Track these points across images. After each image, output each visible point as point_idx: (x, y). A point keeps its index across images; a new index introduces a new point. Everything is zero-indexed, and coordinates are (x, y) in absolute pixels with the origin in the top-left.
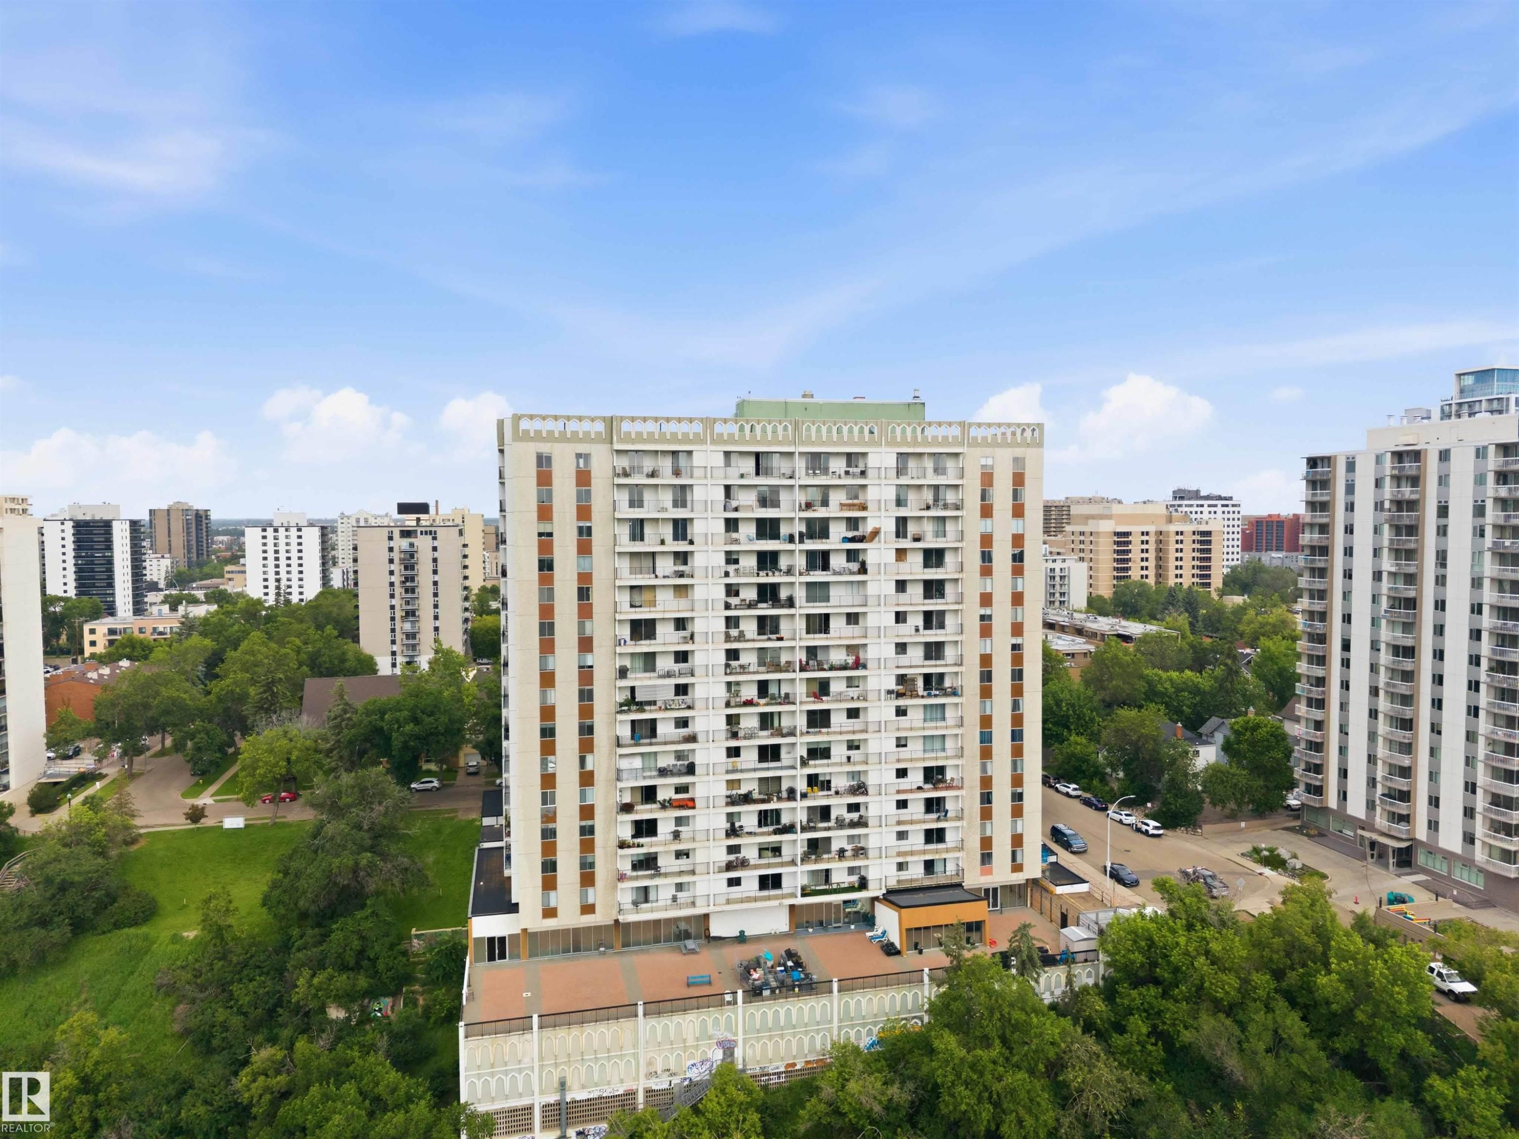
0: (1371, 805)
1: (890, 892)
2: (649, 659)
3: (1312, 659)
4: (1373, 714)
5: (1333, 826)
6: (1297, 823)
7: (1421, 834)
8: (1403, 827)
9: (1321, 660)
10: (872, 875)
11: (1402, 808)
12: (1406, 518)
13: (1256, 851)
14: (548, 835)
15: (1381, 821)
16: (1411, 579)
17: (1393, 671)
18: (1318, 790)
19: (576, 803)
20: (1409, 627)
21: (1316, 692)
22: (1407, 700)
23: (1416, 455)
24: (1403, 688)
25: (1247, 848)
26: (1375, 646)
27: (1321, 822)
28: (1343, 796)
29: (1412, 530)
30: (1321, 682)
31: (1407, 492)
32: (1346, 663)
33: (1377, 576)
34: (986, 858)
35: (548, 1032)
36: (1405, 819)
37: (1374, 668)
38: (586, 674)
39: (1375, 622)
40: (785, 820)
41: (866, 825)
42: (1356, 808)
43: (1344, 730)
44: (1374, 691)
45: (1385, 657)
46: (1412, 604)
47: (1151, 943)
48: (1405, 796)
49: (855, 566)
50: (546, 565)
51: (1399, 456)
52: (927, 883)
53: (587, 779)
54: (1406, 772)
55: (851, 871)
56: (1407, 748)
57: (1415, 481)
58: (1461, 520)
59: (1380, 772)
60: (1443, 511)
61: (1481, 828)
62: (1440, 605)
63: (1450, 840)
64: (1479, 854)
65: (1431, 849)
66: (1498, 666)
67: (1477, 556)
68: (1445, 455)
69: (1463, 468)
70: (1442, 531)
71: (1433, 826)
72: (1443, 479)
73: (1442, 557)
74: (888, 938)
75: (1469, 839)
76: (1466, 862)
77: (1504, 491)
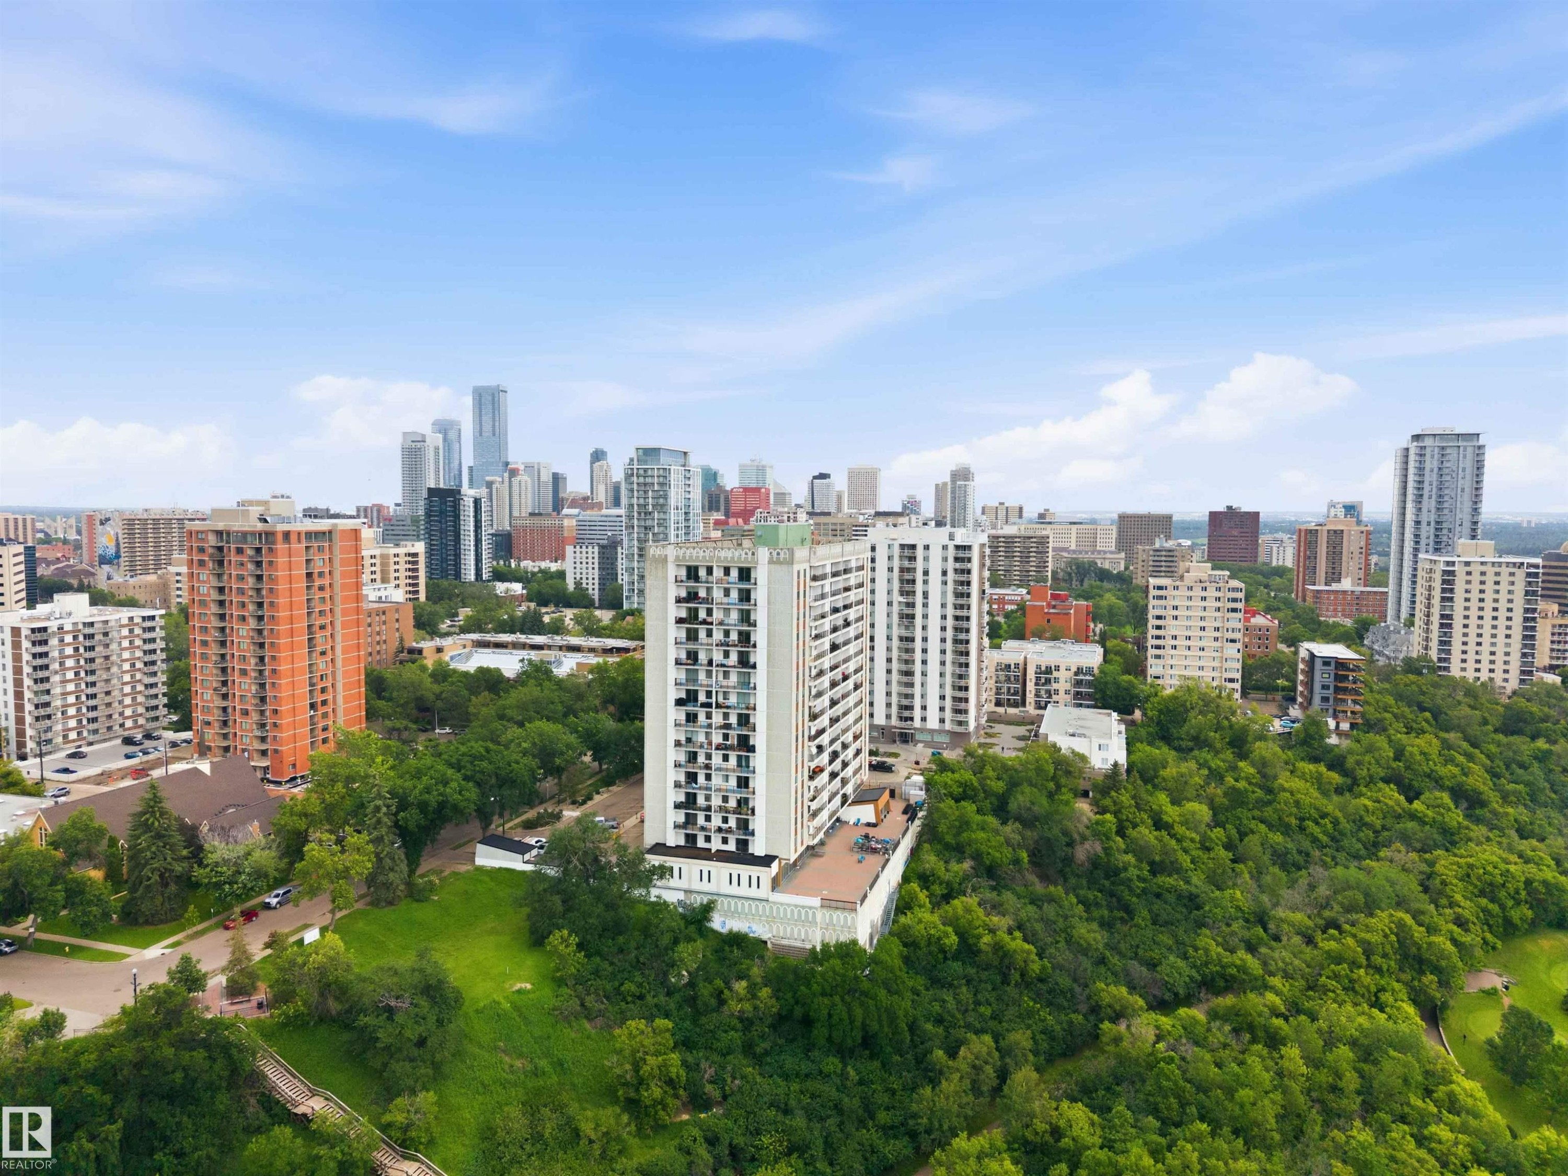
0: (888, 716)
1: (854, 798)
4: (889, 671)
7: (917, 723)
8: (909, 723)
11: (906, 714)
12: (907, 576)
15: (895, 722)
16: (912, 605)
17: (900, 649)
19: (801, 780)
20: (908, 627)
22: (909, 662)
23: (913, 547)
24: (905, 657)
26: (889, 638)
29: (912, 582)
31: (907, 564)
33: (890, 604)
36: (910, 719)
37: (889, 649)
38: (803, 700)
39: (889, 626)
40: (836, 771)
42: (879, 720)
44: (890, 661)
45: (895, 642)
46: (913, 617)
48: (909, 708)
51: (902, 546)
53: (803, 764)
54: (908, 696)
56: (910, 685)
57: (912, 559)
58: (935, 577)
59: (894, 699)
60: (926, 573)
61: (948, 714)
62: (925, 616)
63: (933, 723)
64: (948, 726)
65: (922, 730)
66: (956, 641)
67: (944, 593)
68: (927, 547)
69: (936, 554)
70: (925, 582)
71: (924, 719)
72: (926, 559)
73: (925, 595)
74: (864, 821)
75: (942, 721)
76: (940, 732)
77: (958, 565)
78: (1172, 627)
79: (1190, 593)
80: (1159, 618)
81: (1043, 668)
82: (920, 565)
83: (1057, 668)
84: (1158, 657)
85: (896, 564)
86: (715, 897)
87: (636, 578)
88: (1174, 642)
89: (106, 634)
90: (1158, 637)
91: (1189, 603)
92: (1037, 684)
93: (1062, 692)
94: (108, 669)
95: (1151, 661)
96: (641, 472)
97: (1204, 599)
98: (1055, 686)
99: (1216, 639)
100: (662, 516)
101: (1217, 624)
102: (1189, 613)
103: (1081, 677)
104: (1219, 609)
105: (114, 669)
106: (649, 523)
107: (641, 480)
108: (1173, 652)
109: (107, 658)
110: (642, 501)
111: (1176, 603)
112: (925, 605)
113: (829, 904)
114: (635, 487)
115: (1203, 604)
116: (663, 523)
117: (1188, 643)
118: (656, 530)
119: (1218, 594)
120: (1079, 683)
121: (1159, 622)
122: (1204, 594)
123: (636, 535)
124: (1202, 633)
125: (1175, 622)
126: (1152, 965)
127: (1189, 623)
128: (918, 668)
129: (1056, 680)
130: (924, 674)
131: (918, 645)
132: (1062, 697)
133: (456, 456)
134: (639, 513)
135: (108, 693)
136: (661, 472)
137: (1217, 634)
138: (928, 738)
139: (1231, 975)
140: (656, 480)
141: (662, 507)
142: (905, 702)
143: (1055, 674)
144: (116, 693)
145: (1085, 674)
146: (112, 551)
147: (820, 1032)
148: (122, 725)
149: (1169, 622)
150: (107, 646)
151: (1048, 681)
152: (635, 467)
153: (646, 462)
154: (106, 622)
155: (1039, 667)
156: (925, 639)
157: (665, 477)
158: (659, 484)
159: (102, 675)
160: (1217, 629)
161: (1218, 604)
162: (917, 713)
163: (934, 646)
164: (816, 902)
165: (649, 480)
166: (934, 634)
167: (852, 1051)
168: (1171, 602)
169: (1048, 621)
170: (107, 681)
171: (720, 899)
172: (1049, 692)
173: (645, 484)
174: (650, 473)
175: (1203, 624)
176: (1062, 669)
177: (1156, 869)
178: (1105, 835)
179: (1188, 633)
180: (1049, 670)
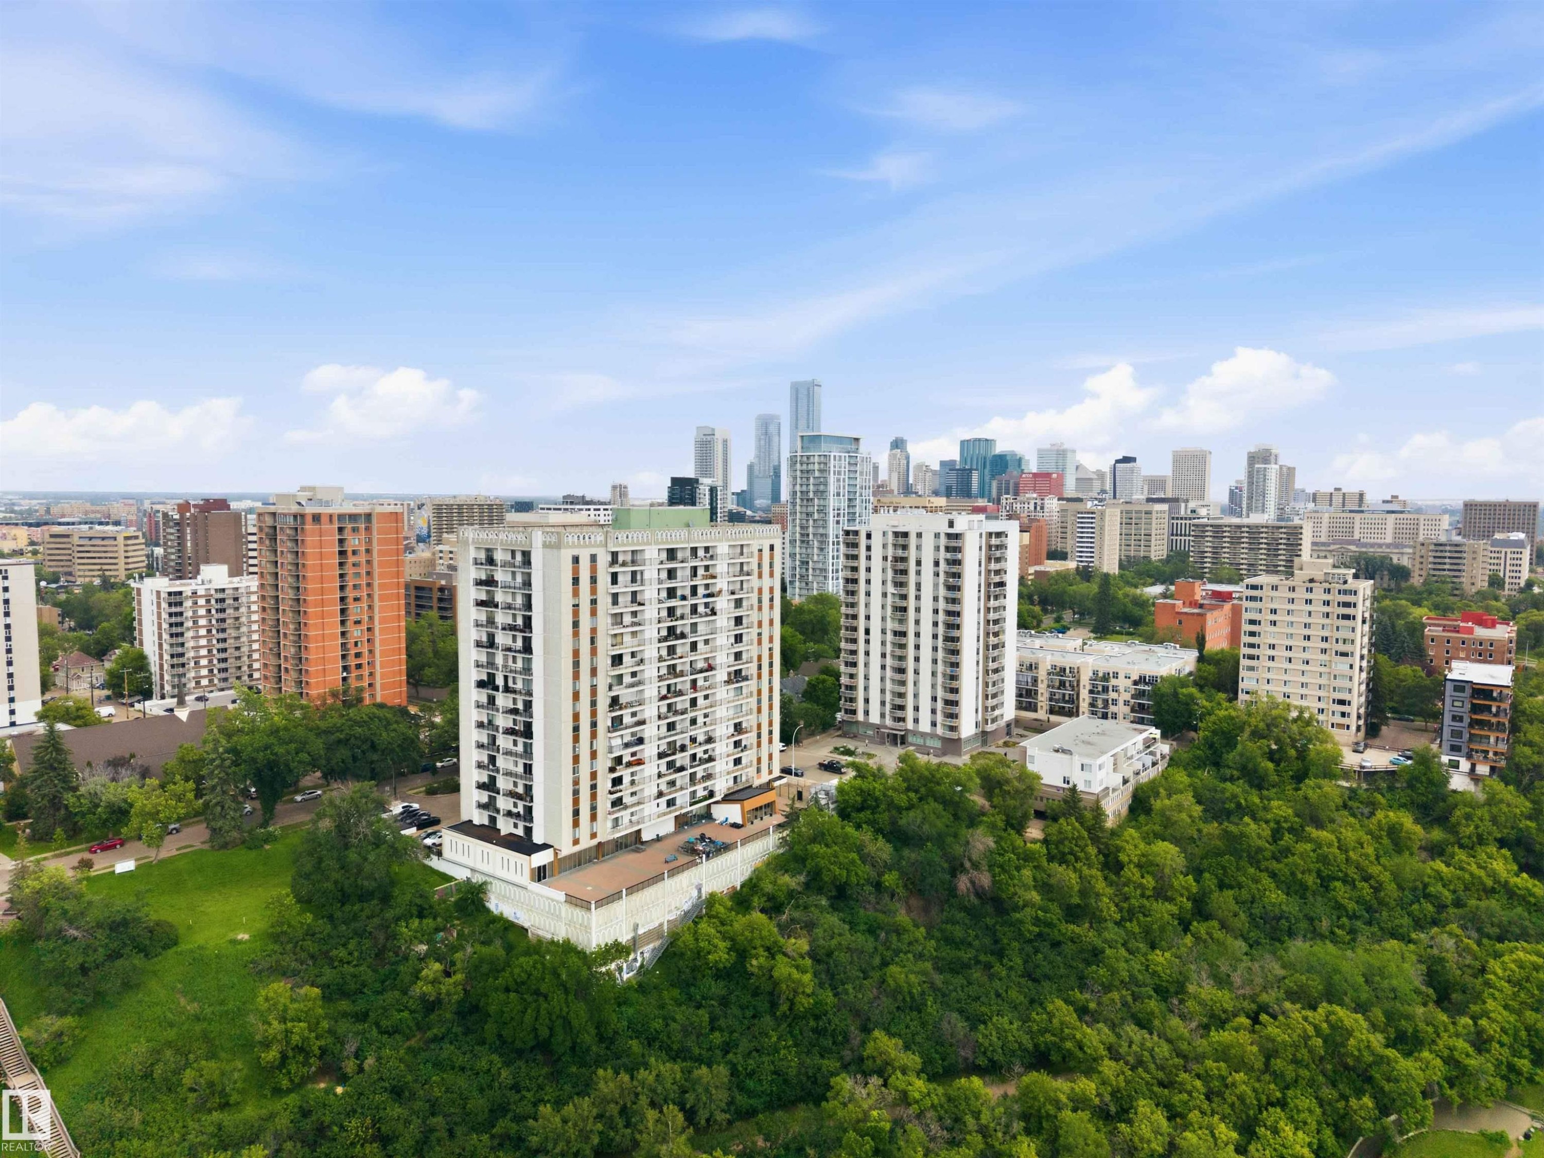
0: (883, 715)
1: (726, 796)
2: (620, 678)
3: (848, 640)
4: (883, 667)
5: (861, 731)
6: (840, 733)
7: (910, 725)
8: (901, 724)
9: (854, 641)
10: (717, 789)
11: (899, 714)
12: (900, 566)
13: (836, 749)
14: (576, 793)
15: (888, 722)
16: (904, 597)
17: (894, 644)
18: (854, 712)
19: (589, 771)
20: (902, 621)
21: (850, 658)
22: (902, 658)
23: (906, 535)
24: (898, 652)
25: (831, 748)
26: (884, 632)
27: (854, 729)
28: (867, 713)
29: (905, 572)
30: (854, 652)
31: (900, 553)
32: (867, 642)
33: (885, 595)
34: (759, 770)
35: (630, 897)
36: (903, 720)
37: (883, 643)
38: (594, 690)
39: (883, 619)
40: (678, 765)
41: (714, 760)
42: (875, 718)
43: (866, 678)
44: (884, 655)
45: (889, 637)
46: (904, 609)
47: (862, 790)
48: (902, 708)
49: (708, 611)
50: (576, 624)
51: (896, 534)
52: (736, 789)
53: (594, 755)
54: (901, 695)
55: (705, 789)
56: (903, 683)
57: (905, 547)
58: (928, 568)
59: (888, 697)
60: (919, 563)
61: (939, 718)
62: (918, 610)
63: (925, 726)
64: (939, 730)
65: (915, 733)
66: (947, 639)
67: (936, 586)
68: (919, 535)
69: (928, 543)
70: (918, 573)
71: (916, 721)
72: (919, 547)
73: (918, 586)
74: (731, 821)
75: (934, 724)
76: (933, 736)
77: (949, 556)
78: (1268, 635)
79: (1292, 595)
80: (1252, 622)
81: (1101, 674)
82: (912, 554)
83: (1116, 675)
84: (1251, 669)
85: (890, 552)
86: (489, 880)
87: (798, 563)
88: (1271, 652)
89: (236, 599)
90: (1252, 646)
91: (1291, 607)
92: (1091, 692)
93: (1121, 703)
94: (238, 628)
95: (1243, 673)
96: (805, 459)
97: (1309, 602)
98: (1112, 695)
99: (1324, 651)
100: (822, 502)
101: (1325, 633)
102: (1289, 618)
103: (1141, 687)
104: (1328, 615)
105: (244, 629)
106: (810, 509)
107: (804, 467)
108: (1271, 664)
109: (237, 619)
110: (804, 488)
111: (1274, 606)
112: (918, 598)
113: (573, 900)
114: (798, 473)
115: (1309, 608)
116: (822, 510)
117: (1288, 654)
118: (816, 516)
119: (1326, 597)
120: (1140, 694)
121: (1253, 628)
122: (1309, 596)
123: (798, 521)
124: (1306, 644)
125: (1273, 629)
126: (976, 1021)
127: (1290, 630)
128: (910, 665)
129: (1115, 689)
130: (916, 672)
131: (911, 640)
132: (1121, 709)
133: (776, 449)
134: (802, 500)
135: (238, 648)
136: (822, 459)
137: (1324, 645)
138: (920, 741)
139: (1069, 1050)
140: (816, 467)
141: (821, 493)
142: (898, 701)
143: (1113, 682)
144: (245, 649)
145: (1146, 684)
146: (425, 532)
147: (490, 1028)
148: (251, 676)
149: (1265, 628)
150: (237, 609)
151: (1105, 690)
152: (799, 454)
153: (808, 449)
154: (237, 589)
155: (1095, 673)
156: (917, 635)
157: (825, 464)
158: (820, 471)
159: (232, 632)
160: (1325, 639)
161: (1326, 609)
162: (910, 714)
163: (926, 642)
164: (561, 896)
165: (811, 467)
166: (926, 629)
167: (520, 1053)
168: (1267, 605)
169: (1180, 623)
170: (237, 638)
171: (494, 882)
172: (1106, 702)
173: (808, 472)
174: (812, 460)
175: (1307, 632)
176: (1121, 676)
177: (1073, 914)
178: (1001, 866)
179: (1289, 643)
180: (1106, 678)
